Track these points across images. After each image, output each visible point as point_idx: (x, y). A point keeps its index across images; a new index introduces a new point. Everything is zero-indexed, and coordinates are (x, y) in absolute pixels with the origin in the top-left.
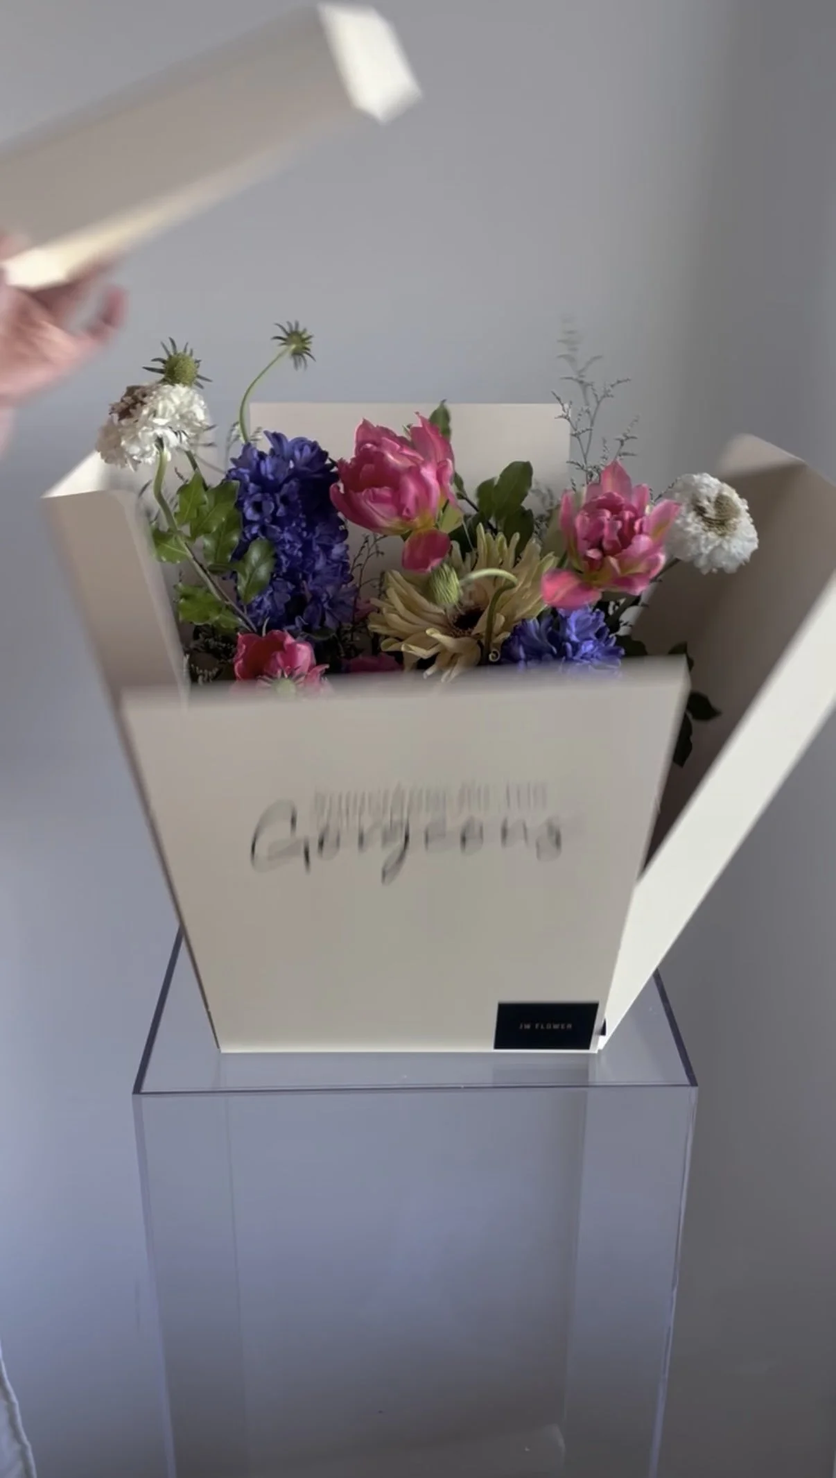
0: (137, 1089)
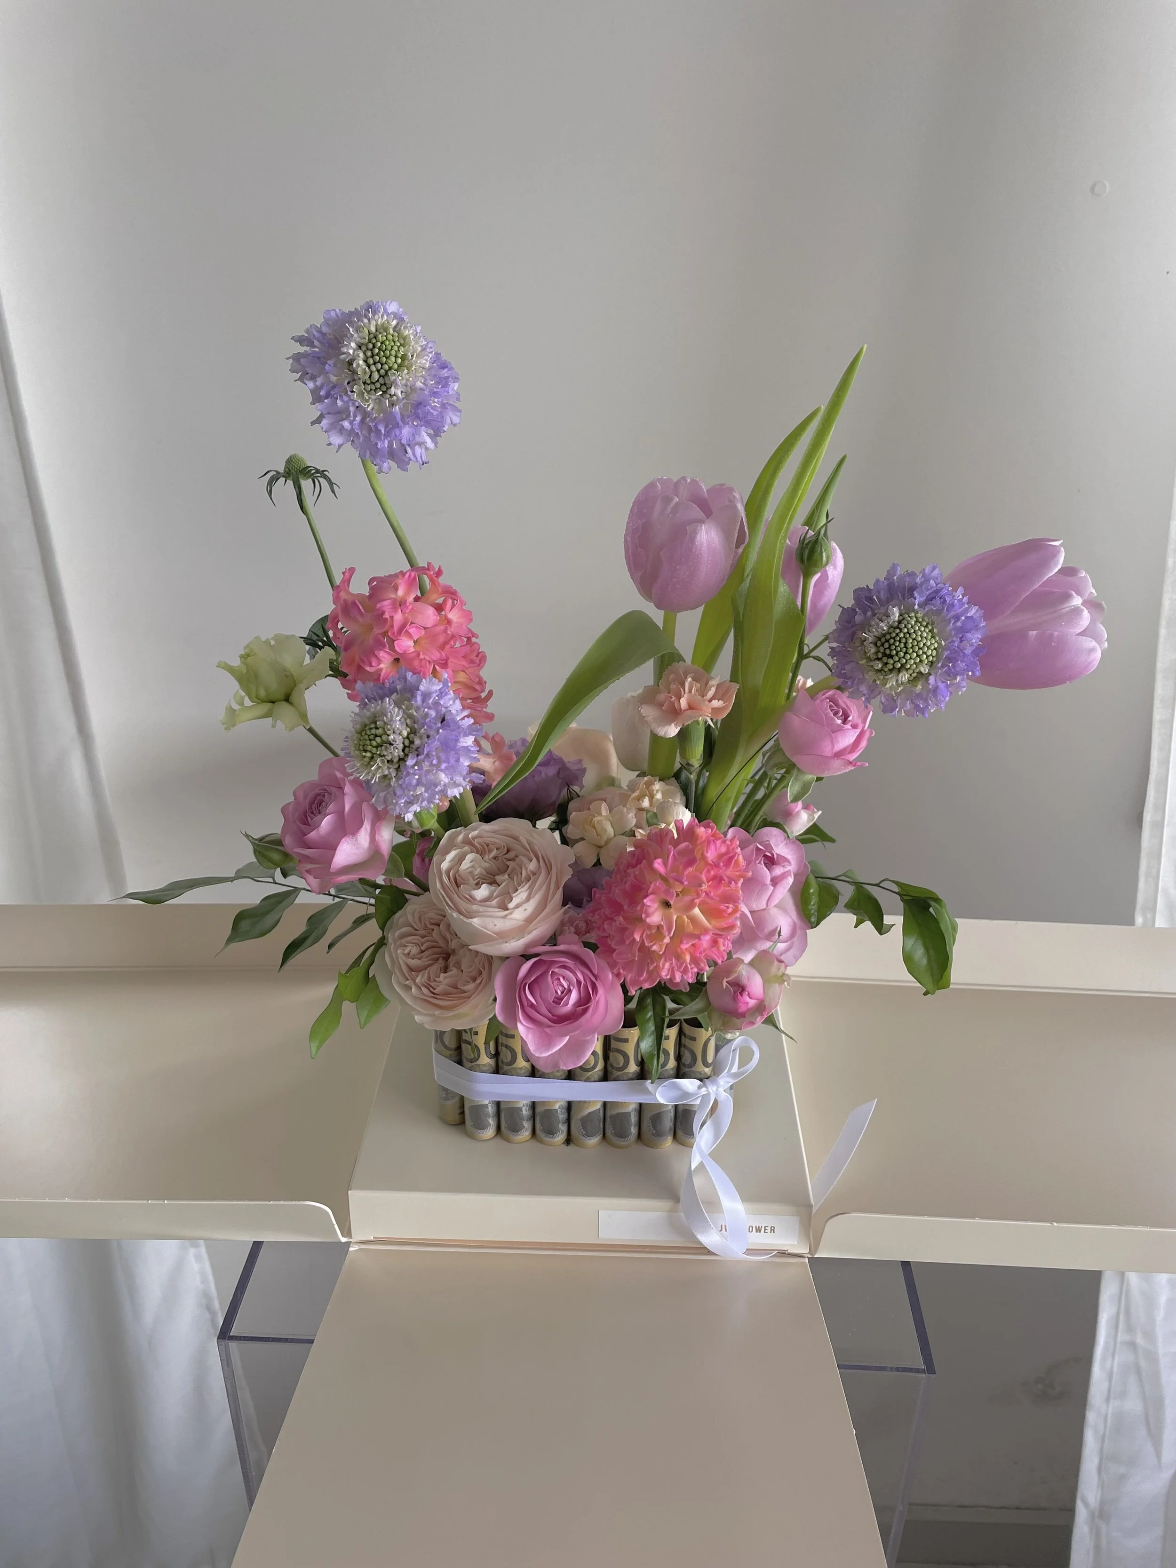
0: (224, 1334)
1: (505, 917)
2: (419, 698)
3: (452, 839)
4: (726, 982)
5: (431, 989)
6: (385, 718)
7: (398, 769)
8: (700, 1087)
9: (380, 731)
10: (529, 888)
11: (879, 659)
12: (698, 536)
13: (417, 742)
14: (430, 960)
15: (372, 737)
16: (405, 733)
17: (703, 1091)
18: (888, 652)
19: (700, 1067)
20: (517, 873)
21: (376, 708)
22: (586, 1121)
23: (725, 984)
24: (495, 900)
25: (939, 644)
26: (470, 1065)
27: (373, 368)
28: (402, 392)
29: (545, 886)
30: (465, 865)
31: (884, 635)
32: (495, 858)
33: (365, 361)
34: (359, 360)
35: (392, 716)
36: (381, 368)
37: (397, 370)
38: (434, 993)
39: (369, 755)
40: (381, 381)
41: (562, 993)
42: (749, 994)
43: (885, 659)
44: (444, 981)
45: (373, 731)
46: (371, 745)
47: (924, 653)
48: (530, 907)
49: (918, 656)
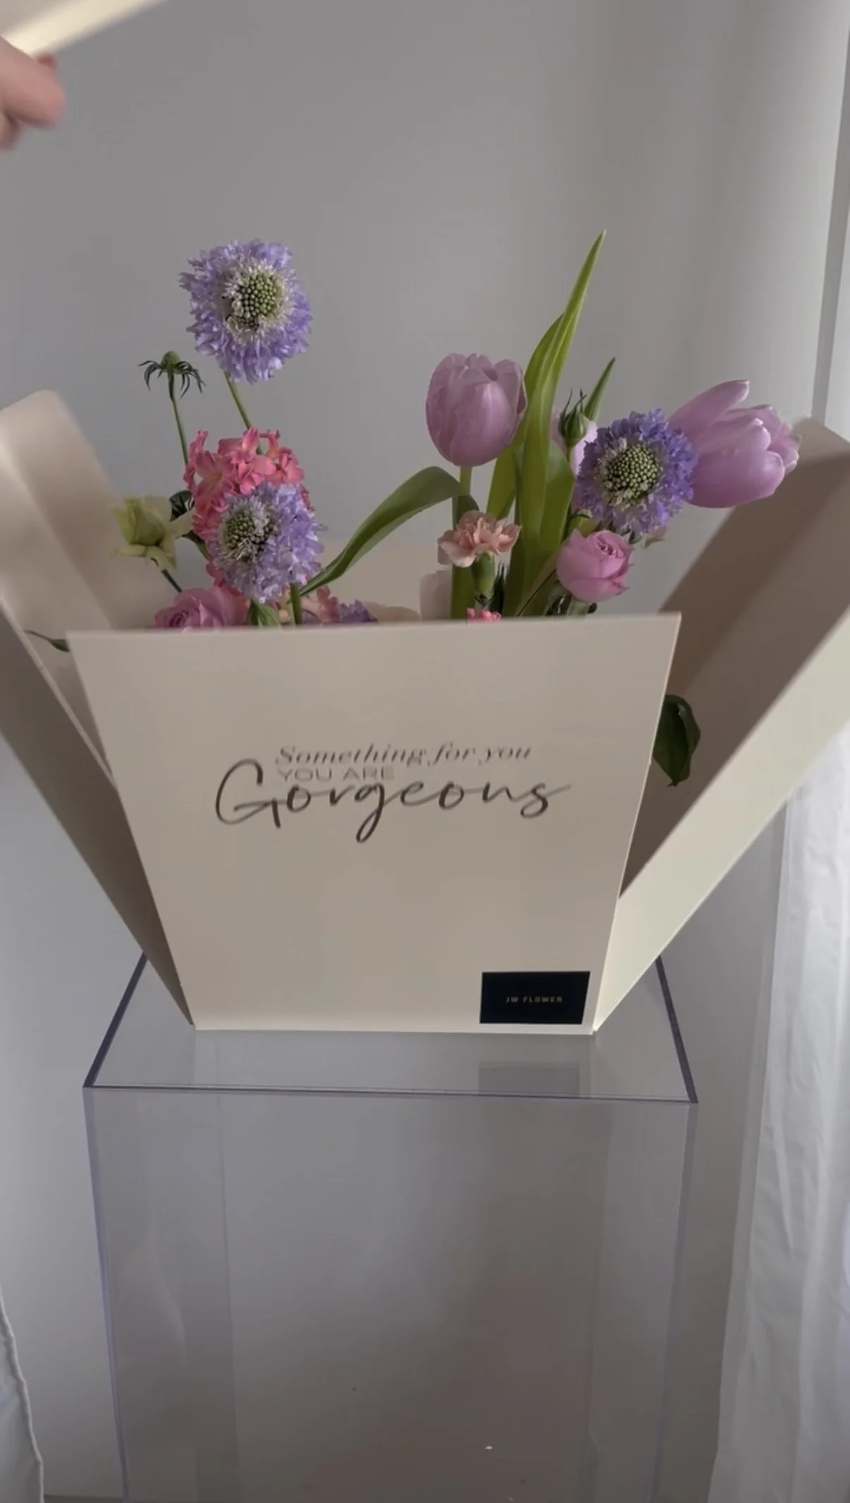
0: (89, 1082)
2: (277, 499)
6: (250, 511)
7: (260, 550)
11: (611, 480)
12: (485, 397)
13: (275, 529)
15: (240, 522)
16: (267, 521)
18: (616, 472)
25: (659, 470)
27: (247, 308)
31: (614, 460)
33: (243, 300)
34: (237, 300)
35: (256, 509)
36: (254, 310)
37: (265, 315)
40: (252, 321)
43: (614, 479)
45: (241, 518)
46: (239, 529)
47: (645, 474)
49: (640, 476)
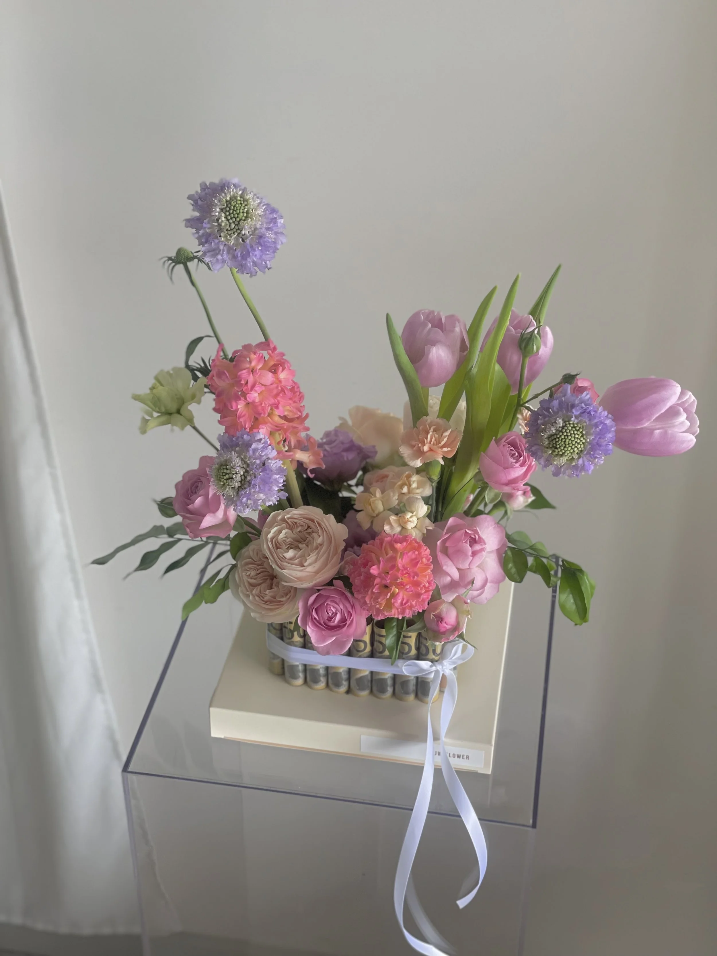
1: (301, 571)
2: (251, 452)
3: (275, 517)
4: (433, 614)
5: (261, 598)
6: (231, 464)
7: (237, 493)
8: (431, 666)
9: (228, 471)
10: (317, 554)
12: (431, 354)
13: (249, 478)
14: (262, 580)
15: (224, 474)
16: (242, 473)
17: (434, 668)
19: (431, 656)
20: (311, 543)
21: (227, 457)
22: (360, 680)
23: (432, 616)
24: (297, 560)
26: (288, 641)
27: (231, 221)
28: (249, 232)
29: (327, 553)
30: (282, 535)
32: (300, 532)
33: (226, 218)
34: (222, 218)
35: (235, 463)
36: (235, 220)
37: (245, 220)
38: (263, 601)
39: (222, 483)
40: (237, 227)
41: (332, 615)
42: (445, 623)
44: (269, 593)
45: (225, 471)
46: (223, 479)
48: (317, 565)
49: (572, 449)
